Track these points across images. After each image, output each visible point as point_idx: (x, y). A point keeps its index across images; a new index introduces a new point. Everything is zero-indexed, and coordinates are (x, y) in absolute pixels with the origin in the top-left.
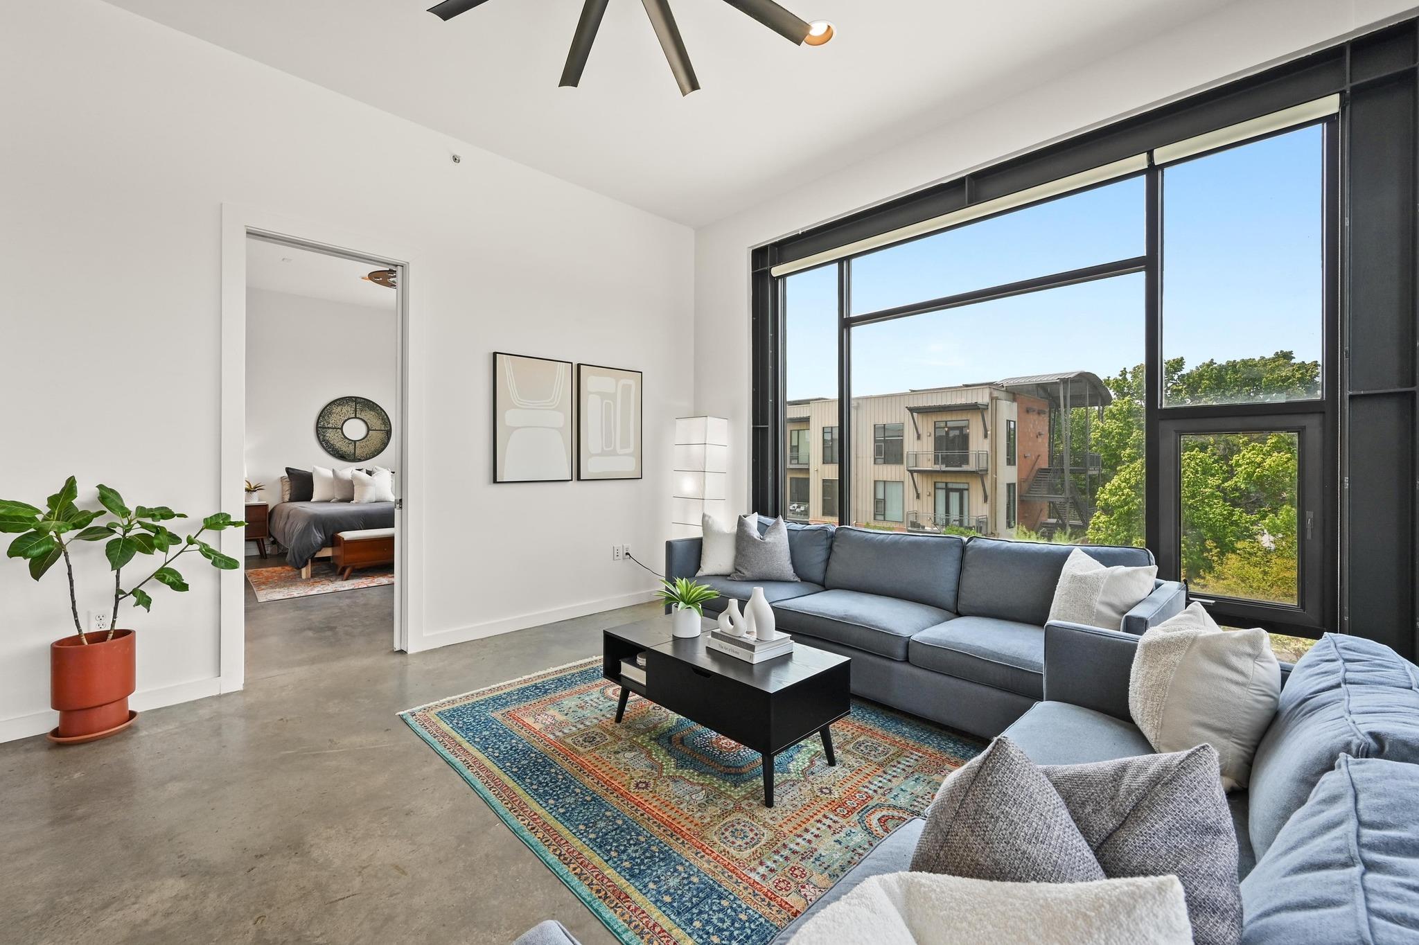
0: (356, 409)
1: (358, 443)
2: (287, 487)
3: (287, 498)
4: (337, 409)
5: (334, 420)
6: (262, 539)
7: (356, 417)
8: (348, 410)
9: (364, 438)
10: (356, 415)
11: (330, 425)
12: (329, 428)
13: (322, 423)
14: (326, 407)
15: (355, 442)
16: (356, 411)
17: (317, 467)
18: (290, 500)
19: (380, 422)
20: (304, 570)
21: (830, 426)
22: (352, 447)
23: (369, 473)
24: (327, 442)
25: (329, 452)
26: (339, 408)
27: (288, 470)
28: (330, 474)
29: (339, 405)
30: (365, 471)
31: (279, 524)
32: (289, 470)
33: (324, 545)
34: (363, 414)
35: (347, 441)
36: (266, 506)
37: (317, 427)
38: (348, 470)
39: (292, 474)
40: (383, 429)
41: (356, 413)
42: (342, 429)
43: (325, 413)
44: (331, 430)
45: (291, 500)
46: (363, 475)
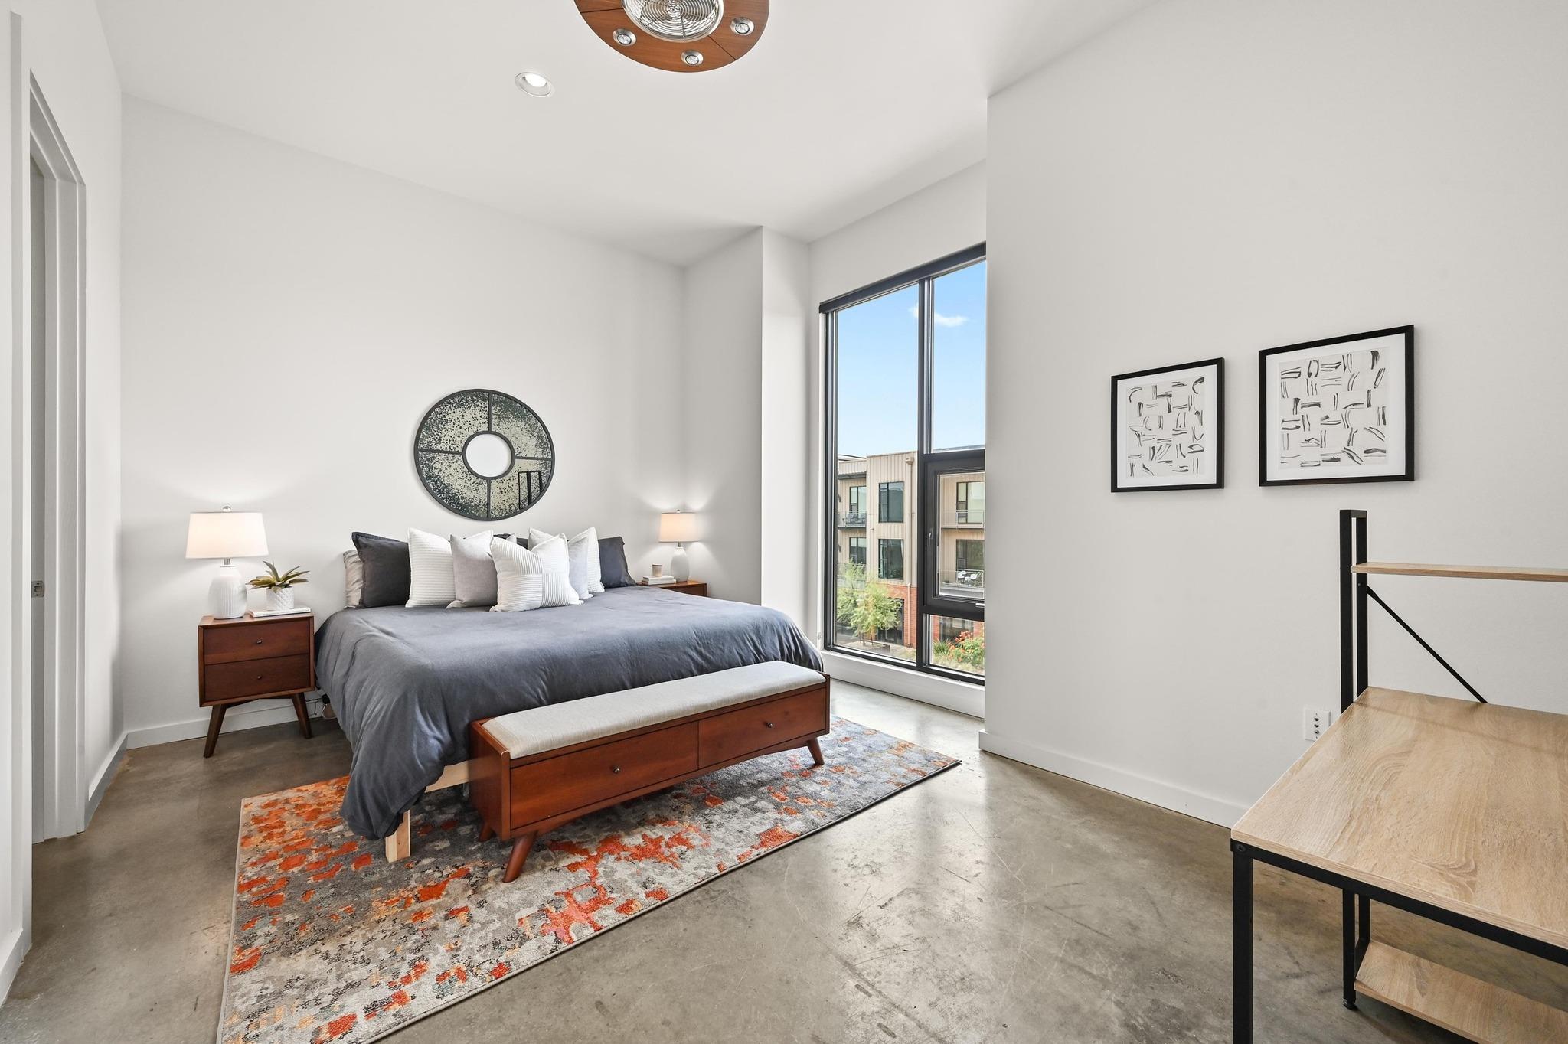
0: (490, 414)
1: (494, 483)
2: (356, 574)
3: (356, 598)
4: (453, 414)
5: (450, 435)
6: (302, 695)
7: (489, 432)
8: (474, 416)
9: (505, 474)
10: (489, 427)
11: (440, 447)
12: (439, 451)
13: (426, 442)
14: (433, 409)
15: (489, 480)
16: (489, 419)
17: (417, 532)
18: (361, 602)
19: (534, 442)
20: (391, 842)
21: (885, 481)
22: (482, 490)
23: (524, 543)
24: (436, 480)
25: (440, 501)
26: (459, 412)
27: (357, 538)
28: (446, 547)
29: (459, 405)
30: (514, 539)
31: (334, 668)
32: (362, 540)
33: (449, 758)
34: (503, 425)
35: (474, 478)
36: (308, 620)
37: (416, 449)
38: (480, 539)
39: (366, 546)
40: (540, 456)
41: (490, 424)
42: (463, 454)
43: (431, 421)
44: (443, 456)
45: (364, 605)
46: (511, 546)
